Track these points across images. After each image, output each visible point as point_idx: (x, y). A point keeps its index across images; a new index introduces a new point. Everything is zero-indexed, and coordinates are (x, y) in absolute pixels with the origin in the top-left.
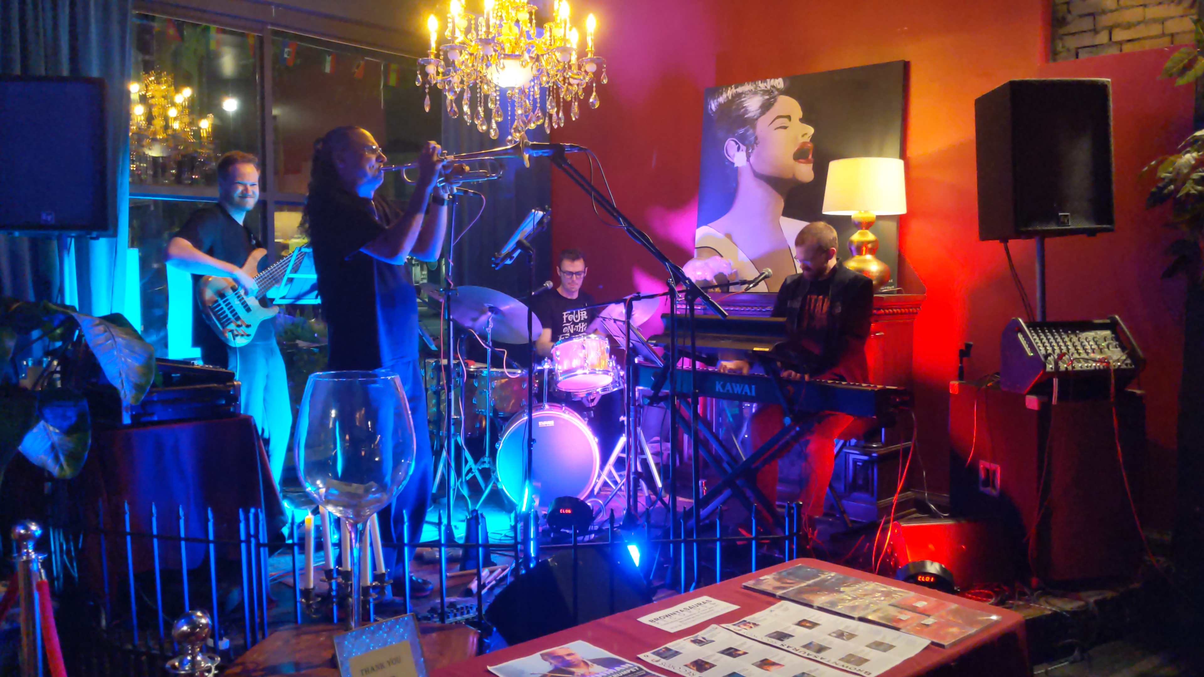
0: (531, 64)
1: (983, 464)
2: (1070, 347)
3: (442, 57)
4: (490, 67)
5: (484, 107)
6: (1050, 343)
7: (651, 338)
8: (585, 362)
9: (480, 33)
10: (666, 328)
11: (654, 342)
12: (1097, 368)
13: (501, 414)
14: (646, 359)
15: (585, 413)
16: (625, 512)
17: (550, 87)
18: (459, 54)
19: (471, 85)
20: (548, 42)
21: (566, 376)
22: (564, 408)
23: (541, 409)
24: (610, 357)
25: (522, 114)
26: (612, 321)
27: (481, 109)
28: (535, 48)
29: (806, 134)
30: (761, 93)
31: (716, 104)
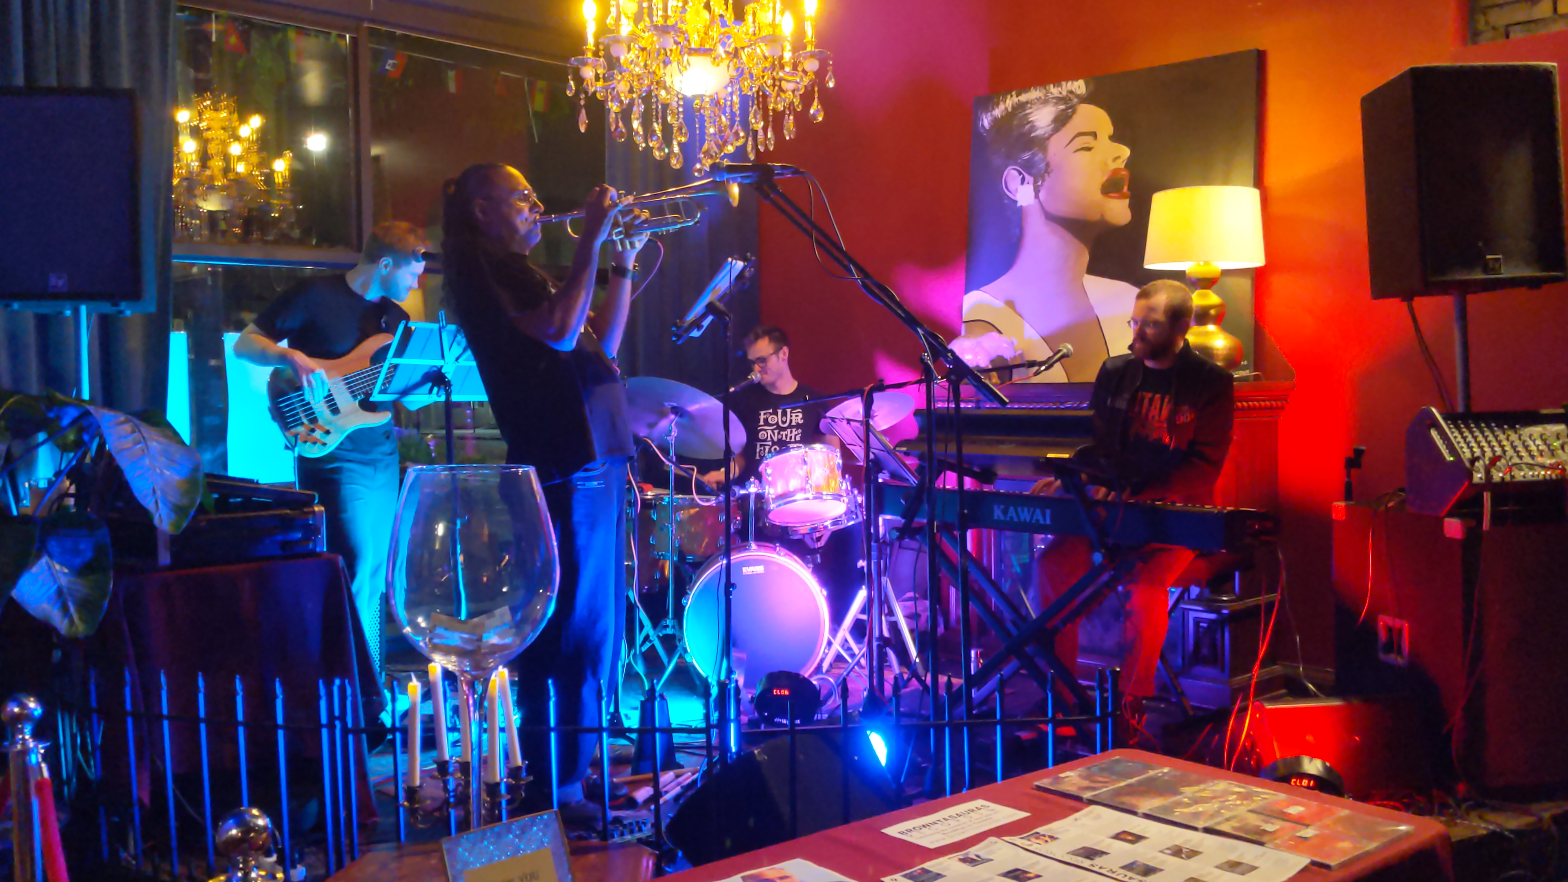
0: (726, 62)
1: (1384, 621)
2: (1507, 448)
3: (602, 53)
4: (669, 66)
5: (662, 125)
6: (1478, 443)
7: (900, 444)
8: (807, 482)
9: (655, 19)
10: (921, 430)
11: (904, 449)
12: (1548, 478)
13: (690, 558)
14: (893, 475)
15: (809, 557)
16: (865, 693)
17: (753, 94)
18: (626, 49)
19: (644, 94)
20: (751, 31)
21: (780, 502)
22: (778, 548)
23: (747, 549)
24: (844, 477)
25: (715, 134)
26: (845, 422)
27: (657, 127)
28: (732, 40)
29: (1119, 157)
30: (1054, 101)
31: (990, 118)
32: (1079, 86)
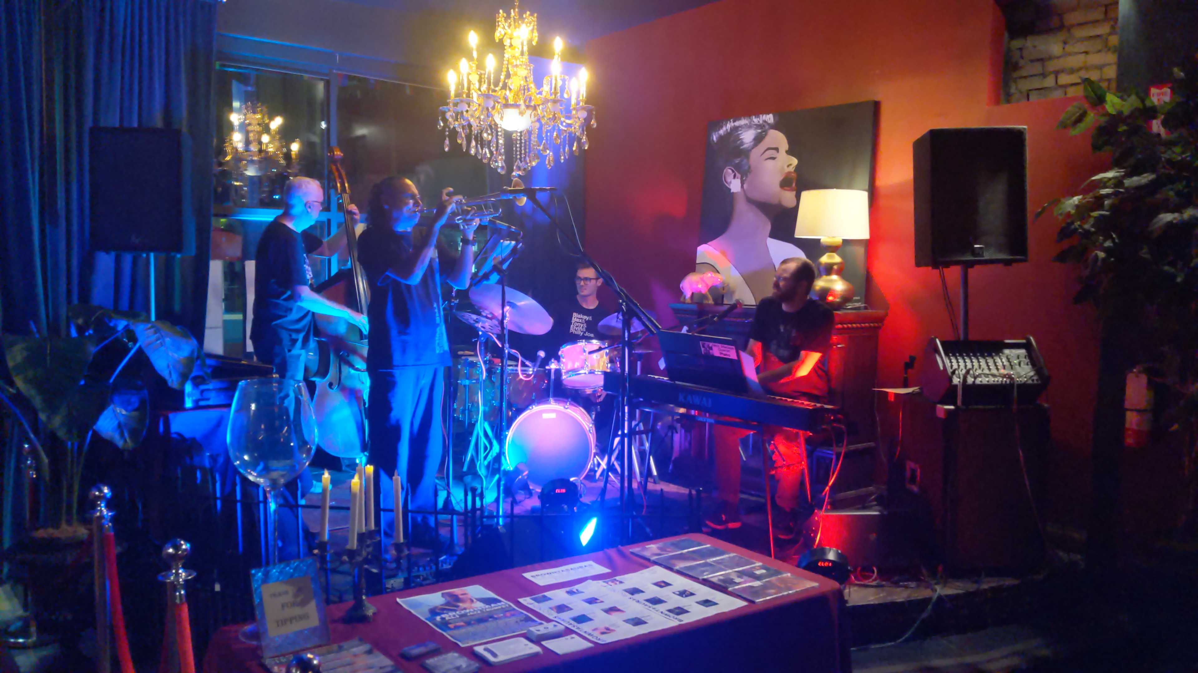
0: (529, 112)
1: (909, 464)
4: (495, 117)
6: (964, 360)
12: (1004, 382)
13: (516, 403)
22: (568, 403)
23: (548, 402)
29: (791, 165)
30: (755, 126)
31: (717, 136)
32: (770, 118)
